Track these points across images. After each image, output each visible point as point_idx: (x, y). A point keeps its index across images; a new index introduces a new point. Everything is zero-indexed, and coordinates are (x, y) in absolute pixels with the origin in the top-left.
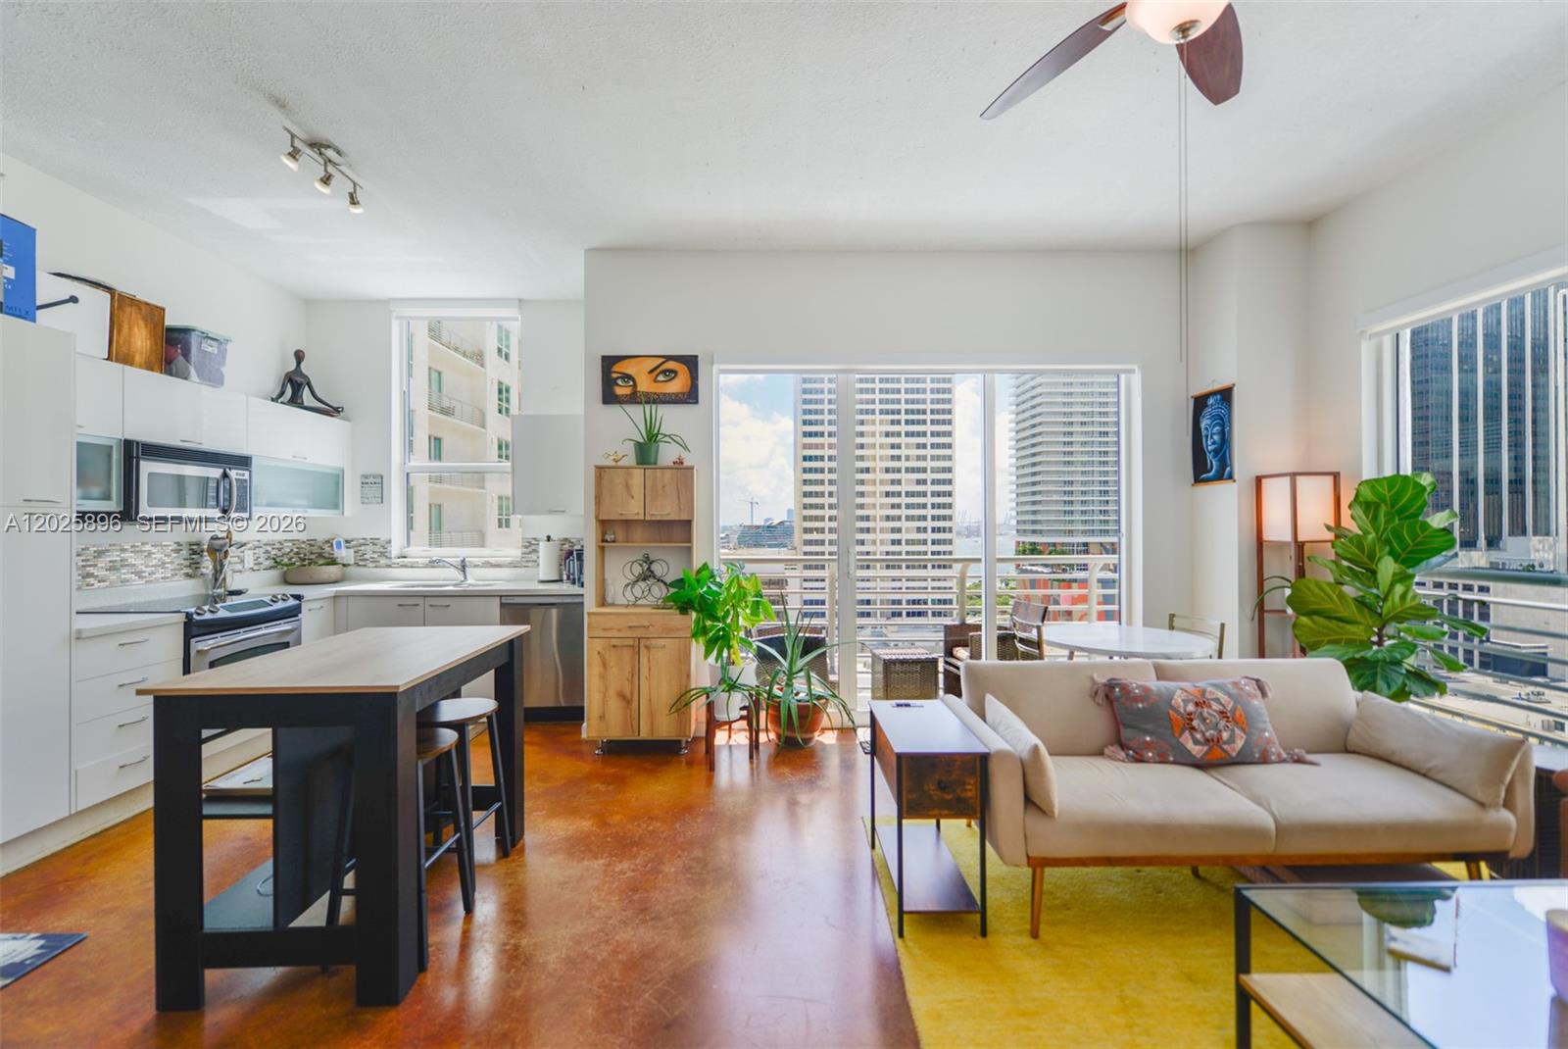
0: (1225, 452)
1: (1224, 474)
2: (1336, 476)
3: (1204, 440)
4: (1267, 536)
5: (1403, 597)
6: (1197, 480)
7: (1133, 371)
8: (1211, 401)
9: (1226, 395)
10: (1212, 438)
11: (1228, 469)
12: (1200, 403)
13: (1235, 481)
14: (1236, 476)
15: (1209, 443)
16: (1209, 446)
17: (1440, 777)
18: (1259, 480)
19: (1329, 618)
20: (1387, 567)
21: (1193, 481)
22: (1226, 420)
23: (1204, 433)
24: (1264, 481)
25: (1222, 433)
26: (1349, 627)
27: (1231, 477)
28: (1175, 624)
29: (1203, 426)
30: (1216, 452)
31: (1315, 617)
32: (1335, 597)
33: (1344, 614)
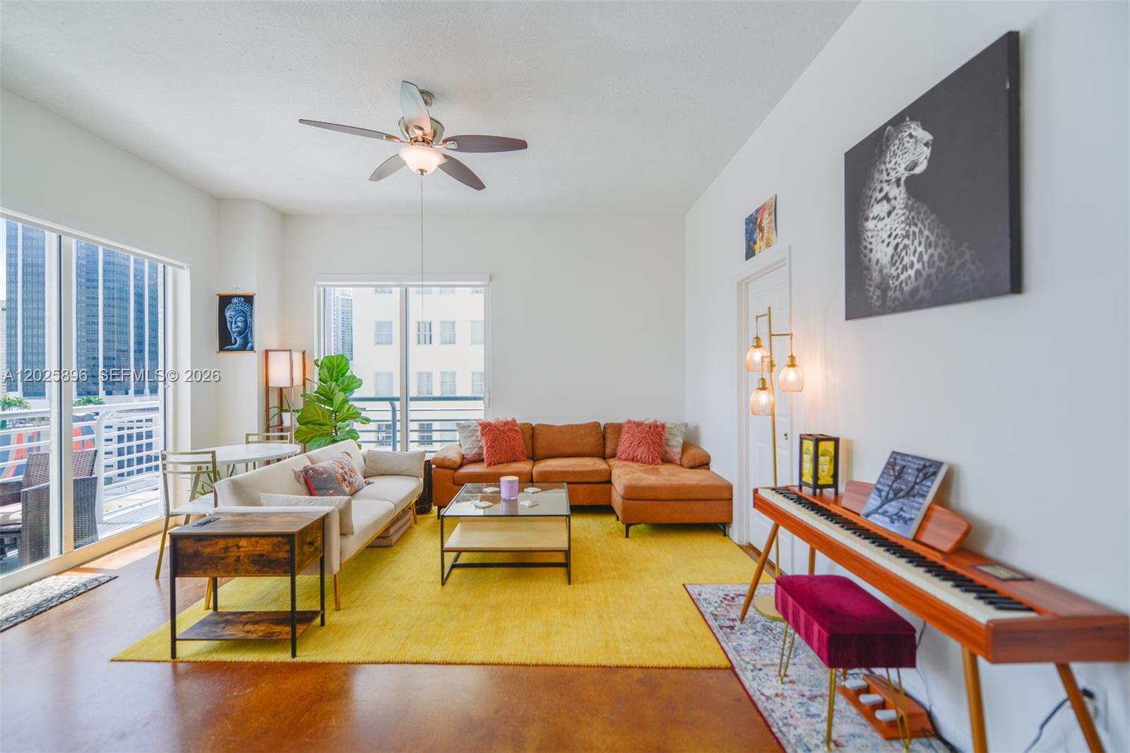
0: (248, 333)
1: (246, 346)
2: (304, 353)
3: (229, 324)
4: (271, 384)
5: (348, 410)
6: (222, 349)
7: (182, 268)
8: (235, 300)
9: (249, 300)
10: (235, 323)
11: (250, 344)
12: (225, 301)
13: (255, 352)
14: (256, 349)
15: (233, 326)
16: (233, 329)
17: (405, 473)
18: (267, 352)
19: (314, 424)
20: (339, 397)
21: (218, 350)
22: (248, 314)
23: (228, 319)
24: (270, 353)
25: (246, 321)
26: (325, 428)
27: (252, 349)
28: (250, 440)
29: (228, 314)
30: (240, 333)
31: (309, 425)
32: (320, 413)
33: (322, 421)
